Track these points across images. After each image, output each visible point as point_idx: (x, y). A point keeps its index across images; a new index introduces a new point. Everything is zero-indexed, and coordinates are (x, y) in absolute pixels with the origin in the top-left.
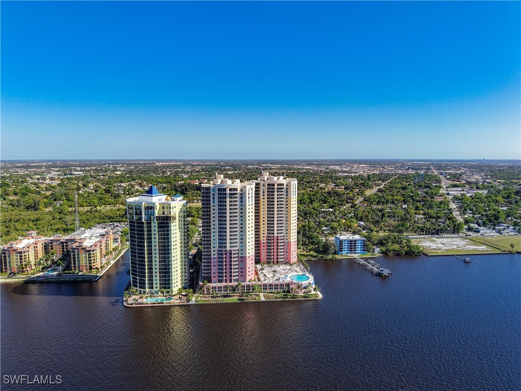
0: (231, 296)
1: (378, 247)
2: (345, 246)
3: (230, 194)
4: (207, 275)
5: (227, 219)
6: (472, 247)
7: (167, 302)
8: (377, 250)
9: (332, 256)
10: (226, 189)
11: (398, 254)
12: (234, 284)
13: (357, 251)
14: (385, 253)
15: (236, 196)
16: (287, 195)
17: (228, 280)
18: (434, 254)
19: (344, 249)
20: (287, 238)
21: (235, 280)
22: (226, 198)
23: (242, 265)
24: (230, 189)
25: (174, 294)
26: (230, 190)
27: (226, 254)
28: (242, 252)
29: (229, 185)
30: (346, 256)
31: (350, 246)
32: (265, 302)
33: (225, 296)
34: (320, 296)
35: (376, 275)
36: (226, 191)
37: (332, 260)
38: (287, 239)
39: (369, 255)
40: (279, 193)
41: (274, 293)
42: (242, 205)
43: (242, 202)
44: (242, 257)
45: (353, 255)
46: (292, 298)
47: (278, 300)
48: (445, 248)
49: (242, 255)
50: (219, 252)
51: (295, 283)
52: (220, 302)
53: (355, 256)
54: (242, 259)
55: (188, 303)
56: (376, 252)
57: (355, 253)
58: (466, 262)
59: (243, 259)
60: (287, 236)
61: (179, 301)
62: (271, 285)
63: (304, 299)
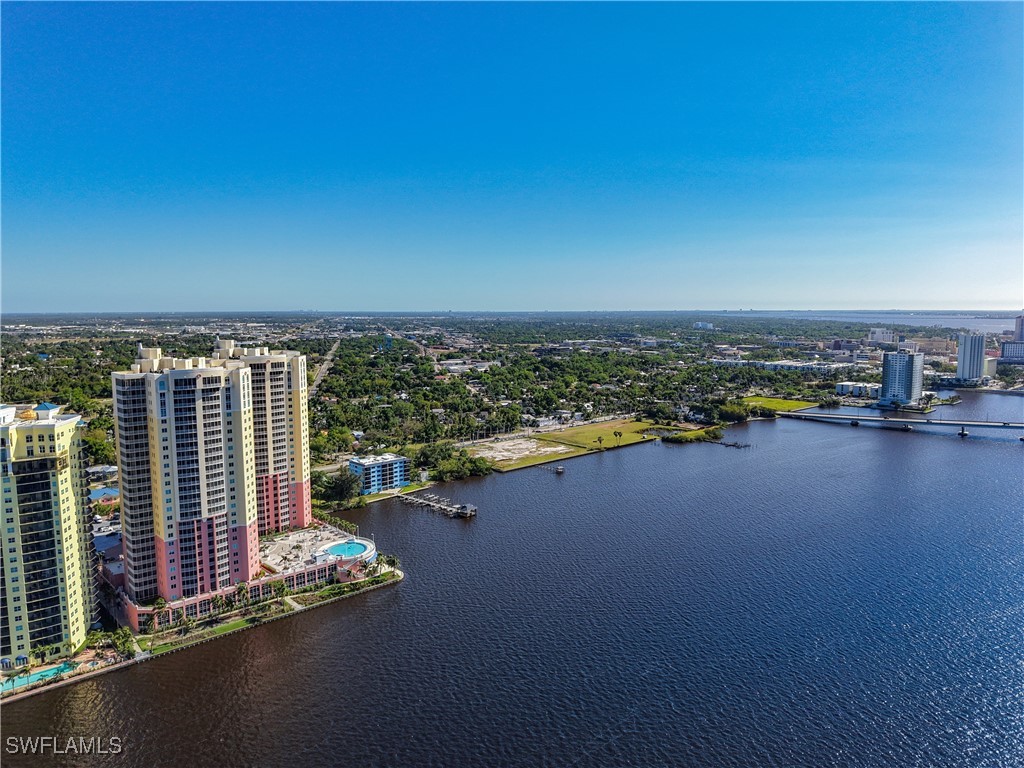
0: (223, 619)
1: (424, 470)
2: (375, 476)
3: (203, 390)
4: (148, 587)
5: (199, 450)
6: (549, 449)
7: (71, 672)
8: (425, 475)
9: (357, 499)
10: (195, 380)
11: (459, 477)
12: (223, 591)
13: (395, 483)
14: (438, 479)
15: (216, 394)
16: (290, 387)
17: (207, 586)
18: (510, 469)
19: (372, 483)
20: (293, 476)
21: (224, 583)
22: (194, 400)
23: (235, 547)
24: (204, 378)
25: (73, 650)
26: (204, 383)
27: (199, 529)
28: (234, 518)
29: (202, 370)
30: (377, 495)
31: (383, 475)
32: (305, 610)
33: (211, 623)
34: (400, 574)
35: (454, 517)
36: (195, 384)
37: (358, 507)
38: (293, 479)
39: (414, 487)
40: (274, 383)
41: (311, 590)
42: (229, 415)
43: (229, 407)
44: (234, 530)
45: (390, 491)
46: (352, 590)
47: (329, 600)
48: (515, 457)
49: (234, 526)
50: (183, 528)
51: (347, 562)
52: (208, 638)
53: (396, 492)
54: (235, 534)
55: (130, 661)
56: (423, 480)
57: (391, 487)
58: (559, 473)
59: (238, 535)
60: (293, 473)
61: (101, 663)
62: (301, 576)
63: (375, 586)
